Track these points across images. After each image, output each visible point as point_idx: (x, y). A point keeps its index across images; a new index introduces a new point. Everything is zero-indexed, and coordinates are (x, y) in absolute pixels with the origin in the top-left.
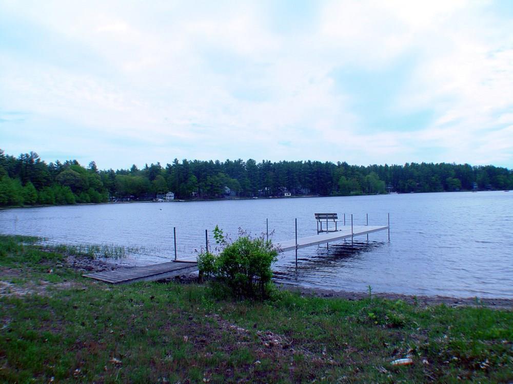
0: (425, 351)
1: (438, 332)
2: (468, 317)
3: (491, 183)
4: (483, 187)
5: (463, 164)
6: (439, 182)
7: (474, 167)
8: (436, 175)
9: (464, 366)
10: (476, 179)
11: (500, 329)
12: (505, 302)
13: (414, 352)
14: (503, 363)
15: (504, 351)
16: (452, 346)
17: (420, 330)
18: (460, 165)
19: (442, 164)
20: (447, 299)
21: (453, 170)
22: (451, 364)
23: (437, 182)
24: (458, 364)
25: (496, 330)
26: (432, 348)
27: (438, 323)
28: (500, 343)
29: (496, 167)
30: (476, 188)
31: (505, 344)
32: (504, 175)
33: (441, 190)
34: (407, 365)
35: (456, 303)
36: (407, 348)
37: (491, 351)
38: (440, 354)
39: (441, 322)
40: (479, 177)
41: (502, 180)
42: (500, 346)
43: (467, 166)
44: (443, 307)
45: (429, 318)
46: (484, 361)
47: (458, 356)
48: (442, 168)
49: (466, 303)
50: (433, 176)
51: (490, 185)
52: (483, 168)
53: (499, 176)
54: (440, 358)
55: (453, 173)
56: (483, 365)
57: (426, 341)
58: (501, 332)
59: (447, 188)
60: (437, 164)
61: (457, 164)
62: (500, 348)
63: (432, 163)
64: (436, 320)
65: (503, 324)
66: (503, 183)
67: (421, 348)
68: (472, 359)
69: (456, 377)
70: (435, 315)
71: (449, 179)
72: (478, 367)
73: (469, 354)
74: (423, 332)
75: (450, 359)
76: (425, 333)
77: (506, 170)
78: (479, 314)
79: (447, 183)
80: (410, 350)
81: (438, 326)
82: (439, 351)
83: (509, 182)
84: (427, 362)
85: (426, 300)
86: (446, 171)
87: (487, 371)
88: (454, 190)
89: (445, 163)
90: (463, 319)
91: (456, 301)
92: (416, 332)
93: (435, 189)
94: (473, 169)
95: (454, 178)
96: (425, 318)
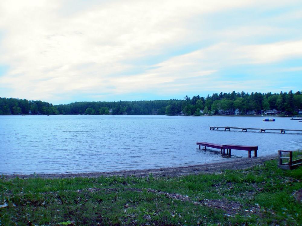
0: (13, 200)
1: (17, 191)
2: (31, 183)
3: (38, 111)
4: (34, 113)
5: (23, 99)
6: (9, 109)
7: (30, 101)
8: (7, 105)
9: (33, 205)
10: (30, 108)
11: (49, 187)
12: (49, 176)
13: (7, 201)
14: (52, 202)
15: (52, 196)
16: (26, 196)
17: (8, 191)
18: (22, 99)
19: (11, 99)
20: (19, 176)
21: (17, 103)
22: (27, 205)
23: (7, 109)
24: (30, 205)
25: (47, 188)
26: (16, 199)
27: (17, 187)
28: (49, 193)
29: (43, 102)
30: (30, 113)
31: (52, 193)
32: (46, 106)
33: (9, 114)
34: (5, 207)
35: (24, 177)
36: (4, 200)
37: (45, 197)
38: (21, 201)
39: (18, 186)
40: (32, 107)
41: (45, 109)
42: (49, 194)
43: (25, 100)
44: (18, 179)
45: (11, 185)
46: (43, 202)
47: (30, 201)
48: (11, 101)
49: (29, 177)
50: (5, 105)
51: (38, 112)
52: (35, 102)
53: (43, 107)
54: (21, 203)
55: (17, 104)
56: (43, 204)
57: (12, 196)
58: (49, 188)
59: (14, 113)
60: (8, 99)
61: (20, 99)
62: (50, 195)
63: (5, 98)
64: (15, 186)
65: (50, 185)
66: (45, 111)
67: (10, 199)
68: (37, 202)
69: (31, 210)
70: (14, 183)
71: (14, 108)
72: (40, 205)
73: (35, 200)
74: (10, 192)
75: (26, 203)
76: (11, 192)
77: (48, 103)
78: (37, 181)
79: (13, 110)
80: (5, 201)
81: (16, 188)
82: (20, 200)
83: (49, 110)
84: (15, 206)
85: (7, 177)
86: (13, 103)
87: (45, 206)
88: (17, 114)
89: (13, 98)
90: (29, 184)
91: (23, 176)
92: (6, 192)
93: (6, 113)
94: (29, 102)
95: (17, 107)
96: (9, 185)
